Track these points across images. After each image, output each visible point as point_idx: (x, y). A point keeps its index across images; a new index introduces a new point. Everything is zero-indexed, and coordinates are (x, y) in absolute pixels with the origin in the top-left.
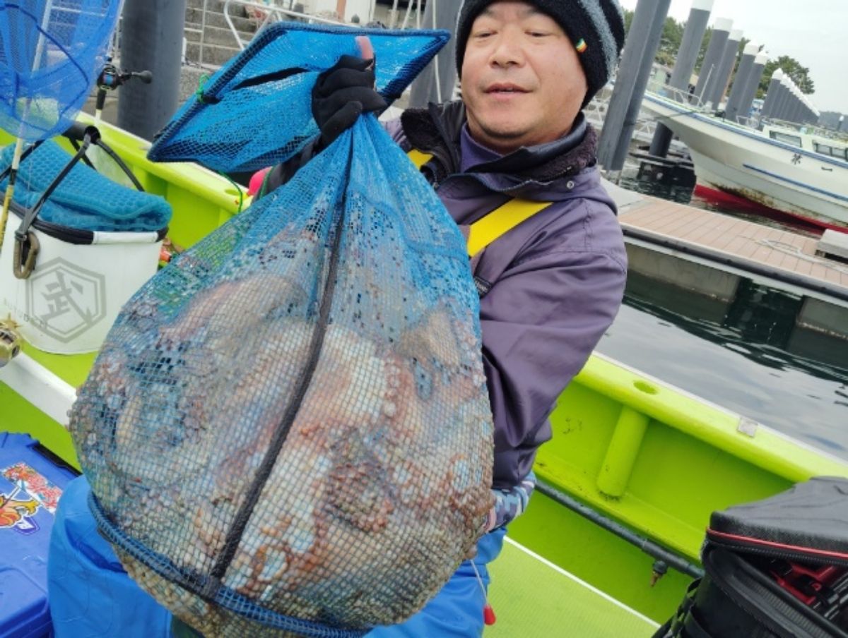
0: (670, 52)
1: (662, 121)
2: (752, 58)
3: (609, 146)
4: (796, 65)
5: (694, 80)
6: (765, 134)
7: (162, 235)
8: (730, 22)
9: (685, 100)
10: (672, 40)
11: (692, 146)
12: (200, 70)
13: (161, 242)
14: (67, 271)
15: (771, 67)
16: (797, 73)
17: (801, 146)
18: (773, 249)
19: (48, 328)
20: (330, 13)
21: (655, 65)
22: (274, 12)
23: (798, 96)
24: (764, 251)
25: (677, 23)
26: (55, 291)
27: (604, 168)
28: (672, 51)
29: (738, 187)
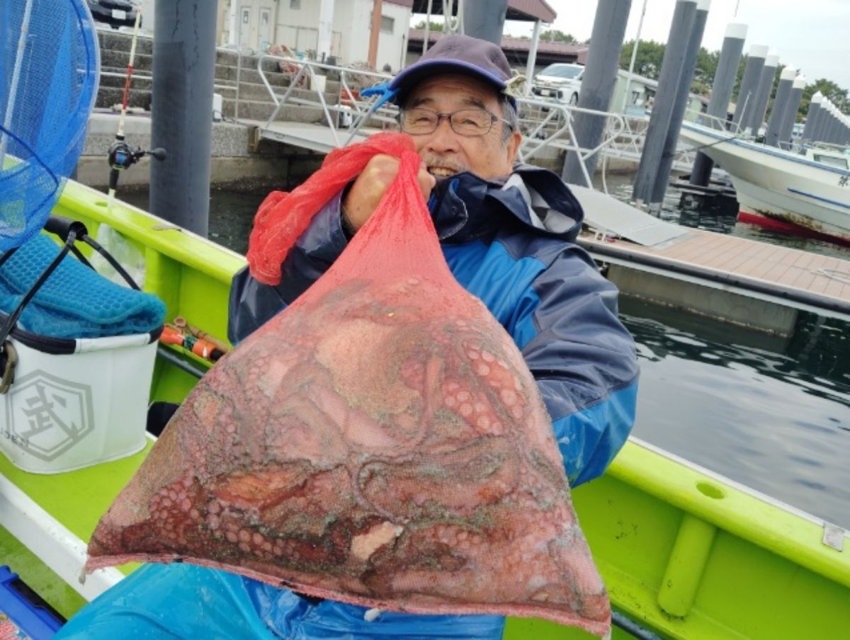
0: (703, 82)
1: (702, 150)
2: (789, 83)
3: (648, 178)
4: (835, 87)
5: (732, 108)
6: (809, 157)
7: (155, 336)
8: (766, 49)
9: (724, 128)
10: (705, 69)
11: (734, 173)
12: (236, 126)
13: (156, 344)
14: (48, 384)
15: (810, 91)
16: (836, 95)
17: (848, 168)
18: (831, 278)
19: (30, 446)
20: (362, 63)
21: (691, 95)
22: (306, 66)
23: (839, 118)
24: (821, 282)
25: (710, 52)
26: (35, 406)
27: (645, 203)
28: (706, 80)
29: (784, 213)
